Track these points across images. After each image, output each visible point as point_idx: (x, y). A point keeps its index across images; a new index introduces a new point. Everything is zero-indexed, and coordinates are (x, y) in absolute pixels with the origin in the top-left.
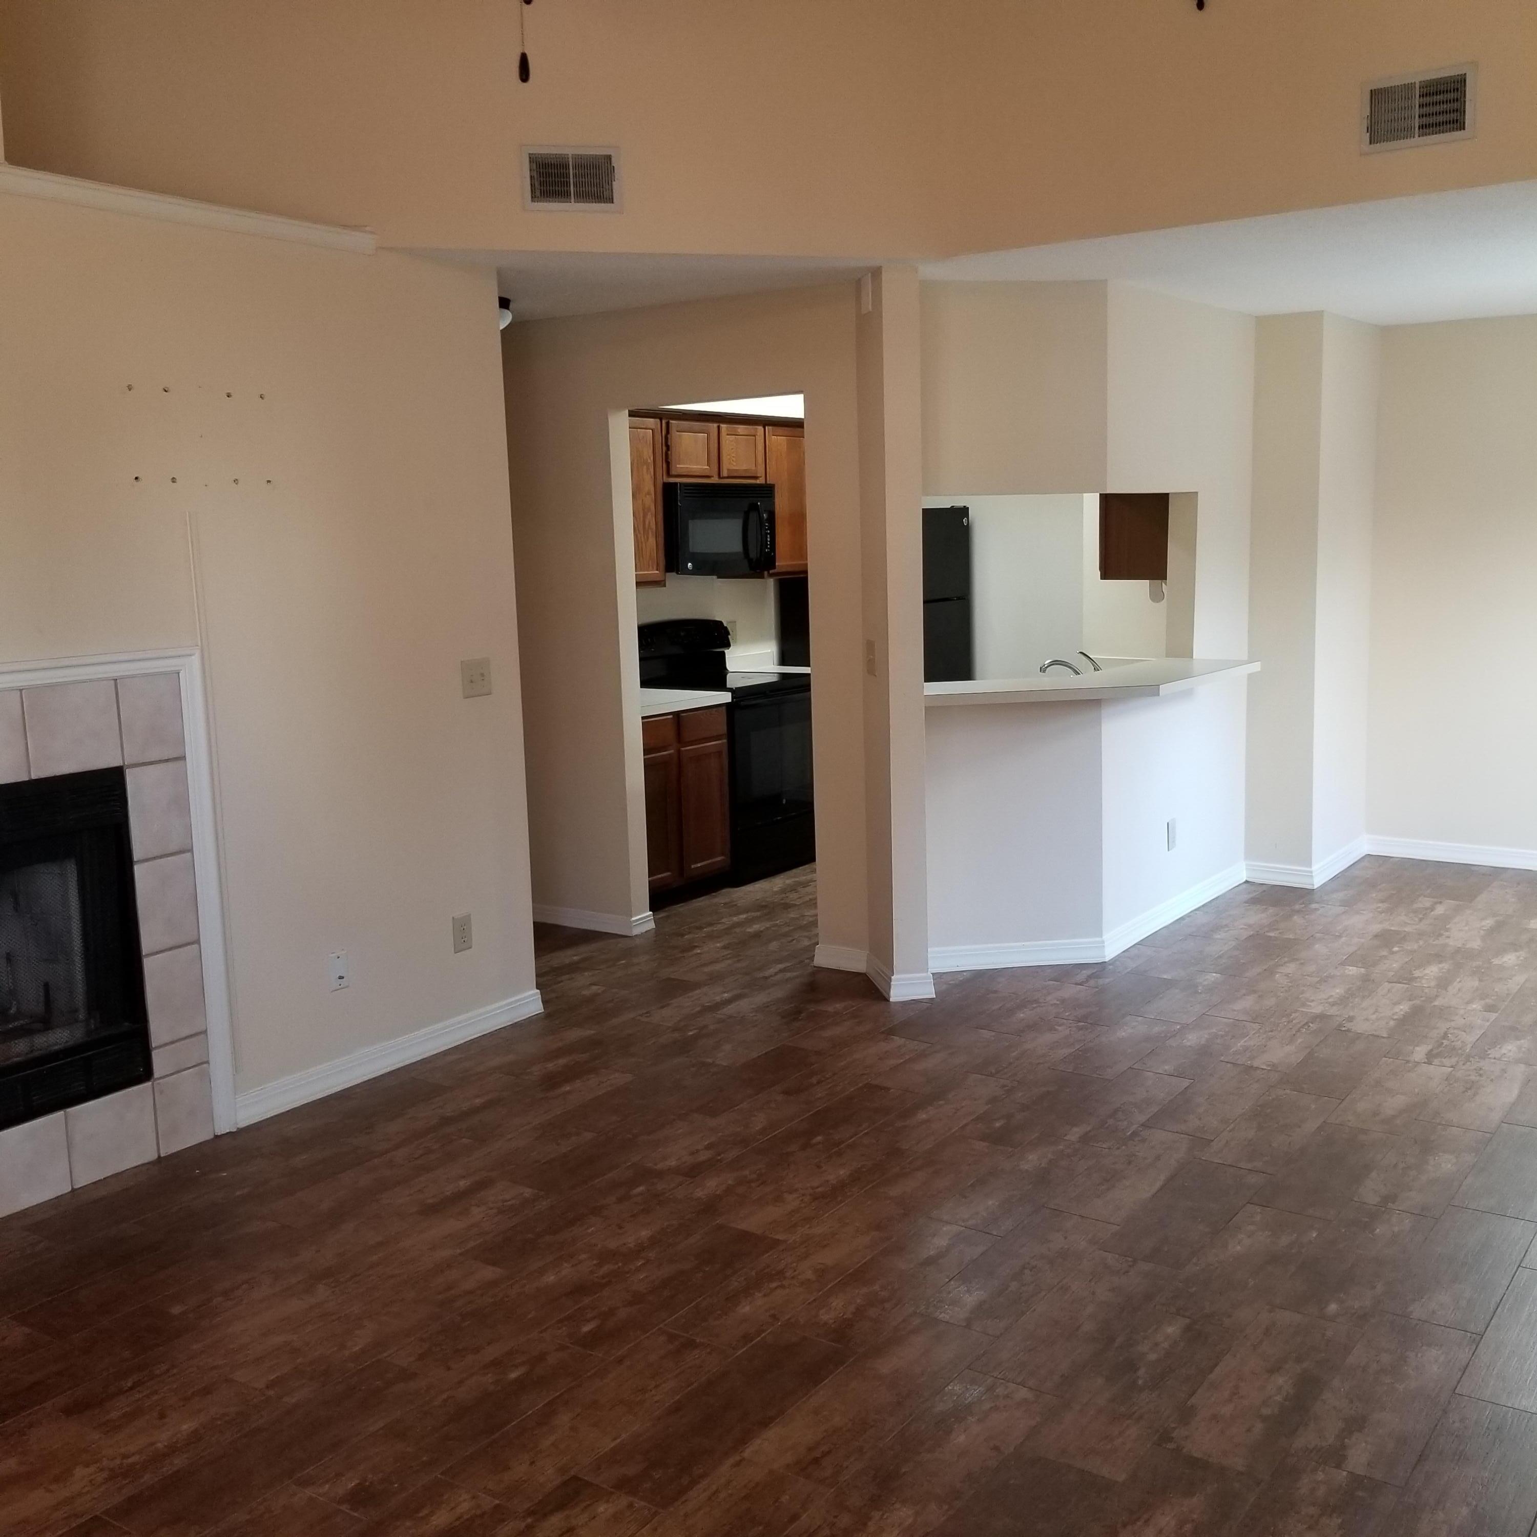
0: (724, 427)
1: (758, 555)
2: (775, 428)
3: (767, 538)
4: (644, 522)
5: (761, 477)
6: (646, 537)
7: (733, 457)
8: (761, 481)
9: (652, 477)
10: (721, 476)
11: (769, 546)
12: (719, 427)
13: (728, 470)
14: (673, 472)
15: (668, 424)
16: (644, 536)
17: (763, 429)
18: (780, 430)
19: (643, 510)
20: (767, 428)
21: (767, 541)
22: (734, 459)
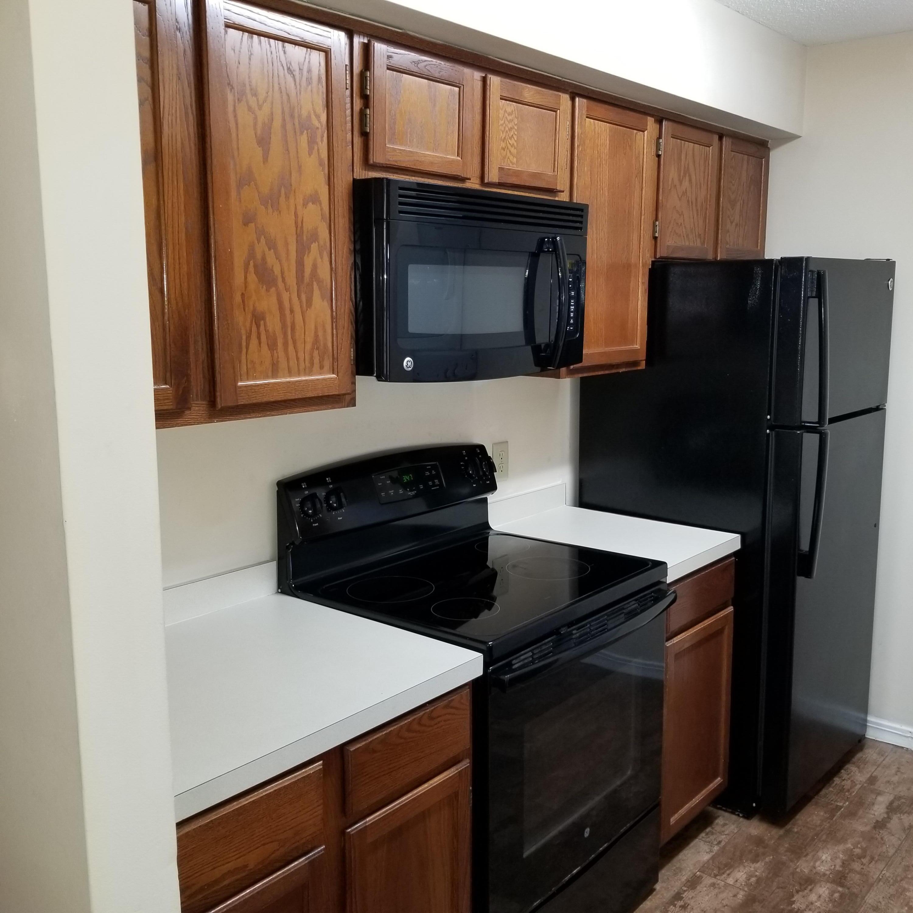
0: (495, 81)
1: (553, 338)
2: (592, 103)
3: (570, 305)
4: (300, 264)
5: (563, 192)
6: (303, 297)
7: (512, 146)
8: (564, 197)
9: (321, 164)
10: (486, 181)
11: (572, 321)
12: (484, 80)
13: (501, 169)
14: (377, 157)
15: (367, 49)
16: (299, 296)
17: (569, 103)
18: (600, 110)
19: (299, 236)
20: (577, 99)
21: (569, 311)
22: (513, 151)
